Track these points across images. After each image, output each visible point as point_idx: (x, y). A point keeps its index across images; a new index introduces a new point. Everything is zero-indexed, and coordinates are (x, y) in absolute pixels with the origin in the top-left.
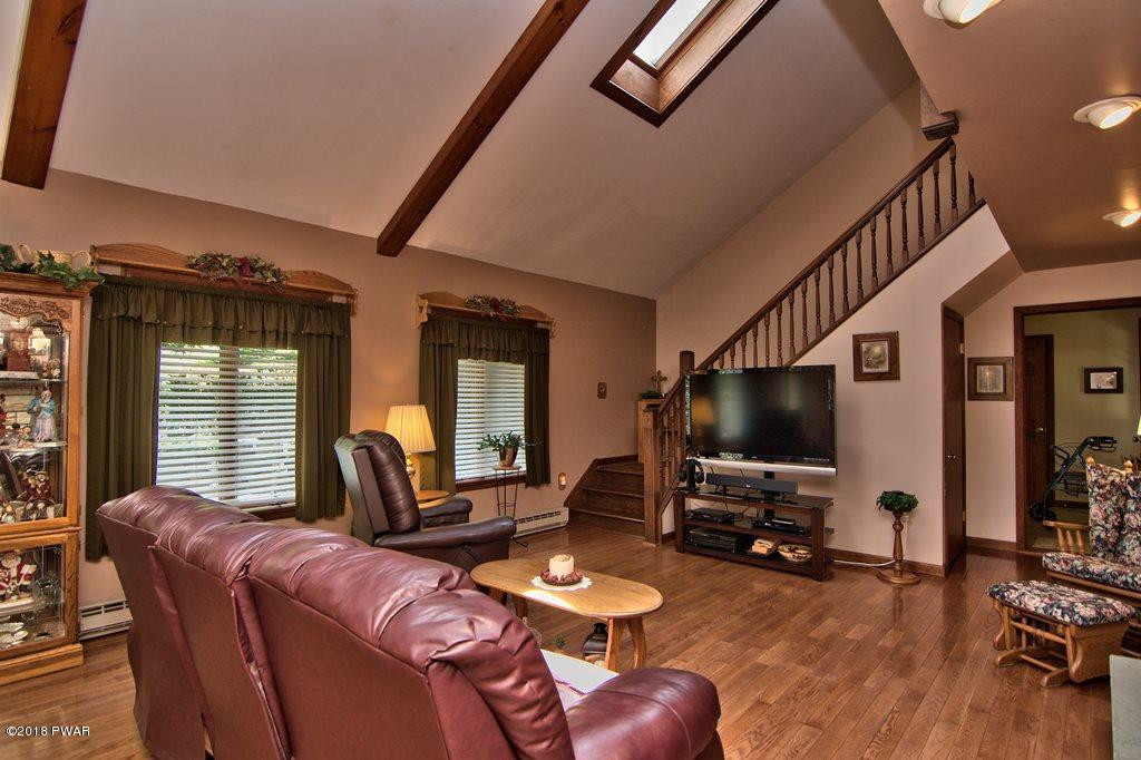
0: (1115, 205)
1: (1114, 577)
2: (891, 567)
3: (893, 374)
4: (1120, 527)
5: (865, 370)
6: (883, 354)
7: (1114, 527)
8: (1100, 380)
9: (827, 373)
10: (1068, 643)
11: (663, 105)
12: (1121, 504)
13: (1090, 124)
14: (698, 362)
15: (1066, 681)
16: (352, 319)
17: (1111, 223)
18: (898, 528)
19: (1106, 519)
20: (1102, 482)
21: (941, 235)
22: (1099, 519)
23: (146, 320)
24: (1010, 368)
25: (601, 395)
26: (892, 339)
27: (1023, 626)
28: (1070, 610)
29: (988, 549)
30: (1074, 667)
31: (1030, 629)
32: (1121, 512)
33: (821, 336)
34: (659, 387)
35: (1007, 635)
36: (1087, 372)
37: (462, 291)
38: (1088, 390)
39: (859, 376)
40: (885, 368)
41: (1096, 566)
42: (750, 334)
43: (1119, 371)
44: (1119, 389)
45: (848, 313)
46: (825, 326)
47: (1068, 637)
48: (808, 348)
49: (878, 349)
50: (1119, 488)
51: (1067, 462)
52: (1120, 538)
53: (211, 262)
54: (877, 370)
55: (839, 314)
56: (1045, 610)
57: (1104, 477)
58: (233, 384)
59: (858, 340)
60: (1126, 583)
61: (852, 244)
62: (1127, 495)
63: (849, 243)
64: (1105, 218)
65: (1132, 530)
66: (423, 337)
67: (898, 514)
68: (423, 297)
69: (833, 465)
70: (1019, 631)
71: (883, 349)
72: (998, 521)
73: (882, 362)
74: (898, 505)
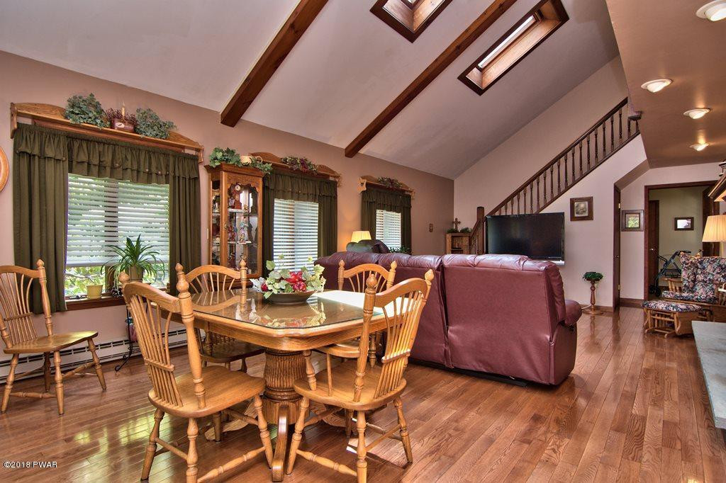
0: (695, 142)
1: (693, 297)
2: (590, 308)
3: (590, 217)
4: (694, 281)
5: (576, 215)
6: (585, 208)
7: (692, 281)
8: (682, 224)
9: (560, 216)
10: (675, 321)
11: (484, 86)
12: (695, 271)
13: (689, 116)
14: (487, 212)
15: (675, 336)
16: (338, 189)
17: (693, 149)
18: (593, 289)
19: (689, 277)
20: (687, 262)
21: (614, 151)
22: (686, 278)
23: (271, 188)
24: (642, 215)
25: (431, 231)
26: (590, 200)
27: (656, 317)
28: (677, 307)
29: (630, 303)
30: (677, 329)
31: (659, 318)
32: (695, 274)
33: (553, 200)
34: (456, 226)
35: (649, 323)
36: (676, 219)
37: (378, 174)
38: (676, 229)
39: (573, 218)
40: (586, 214)
41: (685, 294)
42: (515, 198)
43: (692, 219)
44: (692, 228)
45: (568, 188)
46: (556, 194)
47: (675, 318)
48: (546, 205)
49: (583, 205)
50: (694, 264)
51: (667, 263)
52: (694, 285)
53: (294, 162)
54: (582, 215)
55: (563, 188)
56: (666, 308)
57: (688, 260)
58: (293, 222)
59: (572, 201)
60: (697, 299)
61: (570, 154)
62: (697, 267)
63: (568, 153)
64: (691, 147)
65: (699, 281)
66: (363, 199)
67: (593, 283)
68: (363, 178)
69: (563, 260)
70: (654, 319)
71: (585, 205)
72: (635, 289)
73: (584, 212)
74: (593, 278)
